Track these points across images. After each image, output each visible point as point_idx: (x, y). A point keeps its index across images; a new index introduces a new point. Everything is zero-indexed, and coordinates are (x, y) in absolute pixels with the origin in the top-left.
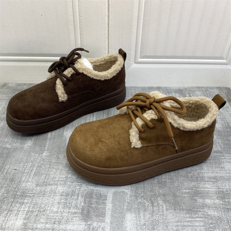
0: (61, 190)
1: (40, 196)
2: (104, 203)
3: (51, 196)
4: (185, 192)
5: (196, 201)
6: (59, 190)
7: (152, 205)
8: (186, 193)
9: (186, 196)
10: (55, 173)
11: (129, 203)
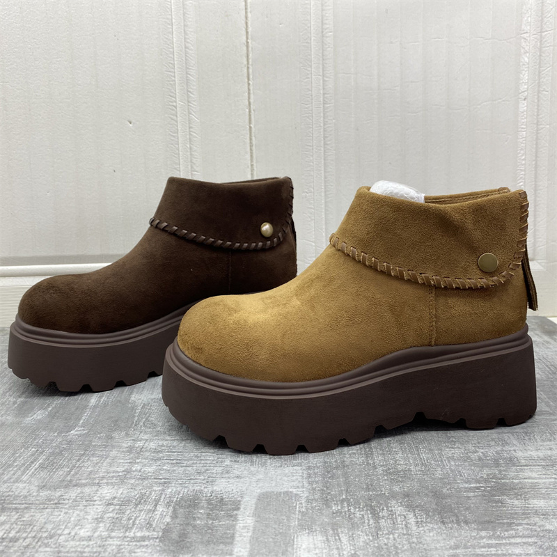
0: (108, 494)
1: (46, 508)
2: (231, 516)
3: (79, 506)
4: (466, 488)
5: (502, 503)
6: (104, 495)
7: (372, 517)
8: (470, 489)
9: (472, 494)
10: (97, 463)
11: (303, 514)
